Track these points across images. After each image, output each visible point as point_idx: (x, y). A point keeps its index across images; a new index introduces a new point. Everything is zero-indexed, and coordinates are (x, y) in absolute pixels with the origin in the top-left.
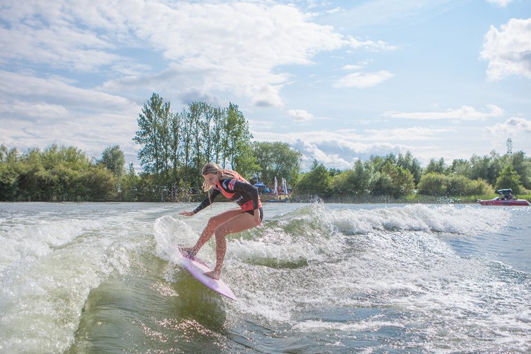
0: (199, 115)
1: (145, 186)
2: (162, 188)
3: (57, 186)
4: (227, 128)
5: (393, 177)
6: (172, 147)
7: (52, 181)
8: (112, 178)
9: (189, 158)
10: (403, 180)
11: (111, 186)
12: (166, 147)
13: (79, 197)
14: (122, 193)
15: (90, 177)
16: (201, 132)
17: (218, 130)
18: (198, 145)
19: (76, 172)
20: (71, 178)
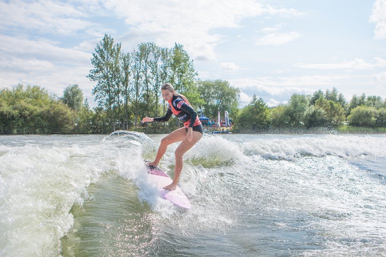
0: (148, 54)
1: (99, 120)
2: (115, 121)
3: (18, 120)
4: (173, 67)
5: (326, 110)
6: (123, 83)
7: (13, 116)
8: (69, 112)
9: (139, 94)
10: (335, 113)
11: (68, 120)
12: (118, 84)
13: (38, 130)
14: (78, 126)
15: (49, 111)
16: (149, 70)
17: (165, 68)
18: (147, 81)
19: (36, 107)
20: (32, 113)
